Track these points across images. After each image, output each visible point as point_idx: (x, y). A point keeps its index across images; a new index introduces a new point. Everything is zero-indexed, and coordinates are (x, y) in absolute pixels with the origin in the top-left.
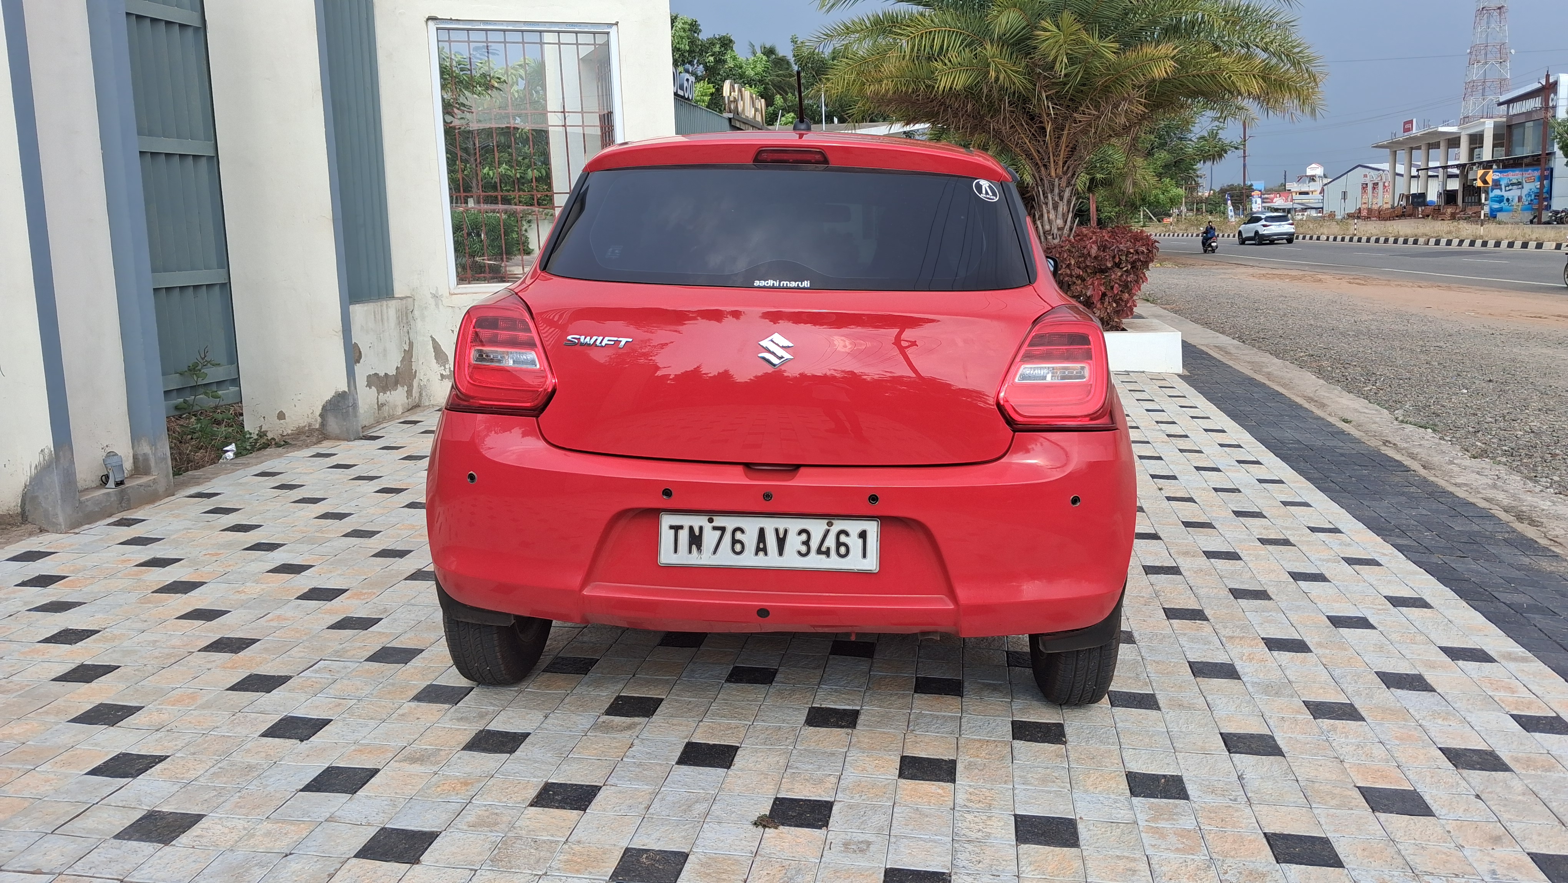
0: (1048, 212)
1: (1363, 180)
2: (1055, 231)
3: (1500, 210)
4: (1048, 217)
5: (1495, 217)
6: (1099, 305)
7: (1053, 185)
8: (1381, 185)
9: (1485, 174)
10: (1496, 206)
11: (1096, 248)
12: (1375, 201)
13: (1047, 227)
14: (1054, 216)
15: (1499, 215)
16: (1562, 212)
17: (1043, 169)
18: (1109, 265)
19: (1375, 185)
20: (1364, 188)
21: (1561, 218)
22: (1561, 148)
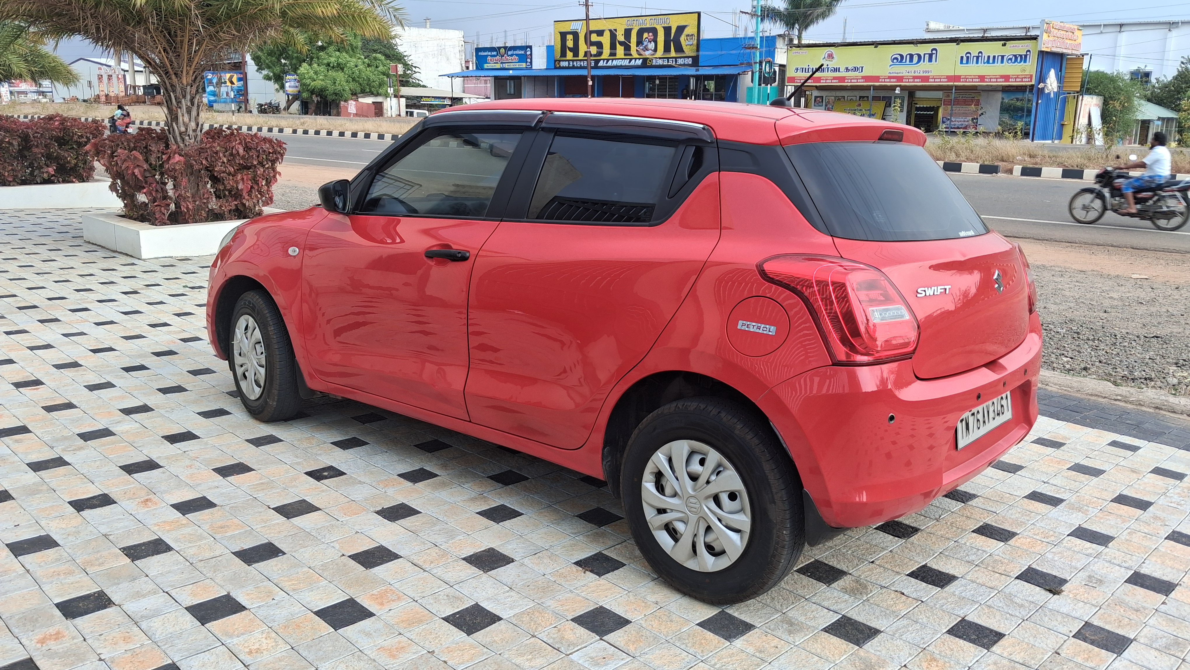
0: (183, 116)
1: (98, 72)
2: (191, 133)
3: (215, 101)
4: (183, 120)
5: (212, 106)
6: (247, 197)
7: (185, 91)
8: (114, 77)
9: (231, 77)
10: (212, 98)
11: (242, 148)
12: (111, 89)
13: (183, 129)
14: (188, 119)
15: (215, 105)
16: (265, 105)
17: (173, 77)
18: (255, 163)
19: (110, 77)
20: (100, 79)
21: (265, 109)
22: (253, 59)
